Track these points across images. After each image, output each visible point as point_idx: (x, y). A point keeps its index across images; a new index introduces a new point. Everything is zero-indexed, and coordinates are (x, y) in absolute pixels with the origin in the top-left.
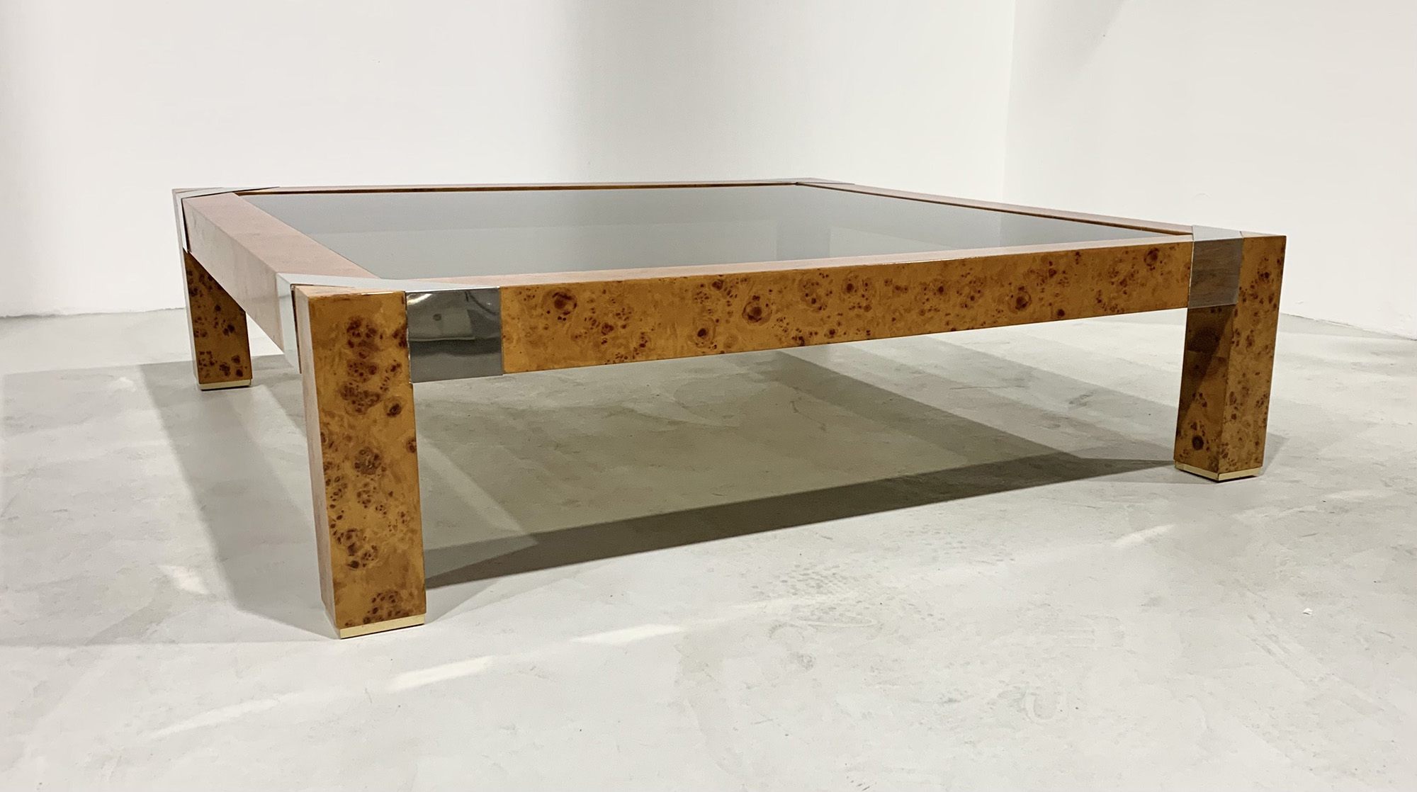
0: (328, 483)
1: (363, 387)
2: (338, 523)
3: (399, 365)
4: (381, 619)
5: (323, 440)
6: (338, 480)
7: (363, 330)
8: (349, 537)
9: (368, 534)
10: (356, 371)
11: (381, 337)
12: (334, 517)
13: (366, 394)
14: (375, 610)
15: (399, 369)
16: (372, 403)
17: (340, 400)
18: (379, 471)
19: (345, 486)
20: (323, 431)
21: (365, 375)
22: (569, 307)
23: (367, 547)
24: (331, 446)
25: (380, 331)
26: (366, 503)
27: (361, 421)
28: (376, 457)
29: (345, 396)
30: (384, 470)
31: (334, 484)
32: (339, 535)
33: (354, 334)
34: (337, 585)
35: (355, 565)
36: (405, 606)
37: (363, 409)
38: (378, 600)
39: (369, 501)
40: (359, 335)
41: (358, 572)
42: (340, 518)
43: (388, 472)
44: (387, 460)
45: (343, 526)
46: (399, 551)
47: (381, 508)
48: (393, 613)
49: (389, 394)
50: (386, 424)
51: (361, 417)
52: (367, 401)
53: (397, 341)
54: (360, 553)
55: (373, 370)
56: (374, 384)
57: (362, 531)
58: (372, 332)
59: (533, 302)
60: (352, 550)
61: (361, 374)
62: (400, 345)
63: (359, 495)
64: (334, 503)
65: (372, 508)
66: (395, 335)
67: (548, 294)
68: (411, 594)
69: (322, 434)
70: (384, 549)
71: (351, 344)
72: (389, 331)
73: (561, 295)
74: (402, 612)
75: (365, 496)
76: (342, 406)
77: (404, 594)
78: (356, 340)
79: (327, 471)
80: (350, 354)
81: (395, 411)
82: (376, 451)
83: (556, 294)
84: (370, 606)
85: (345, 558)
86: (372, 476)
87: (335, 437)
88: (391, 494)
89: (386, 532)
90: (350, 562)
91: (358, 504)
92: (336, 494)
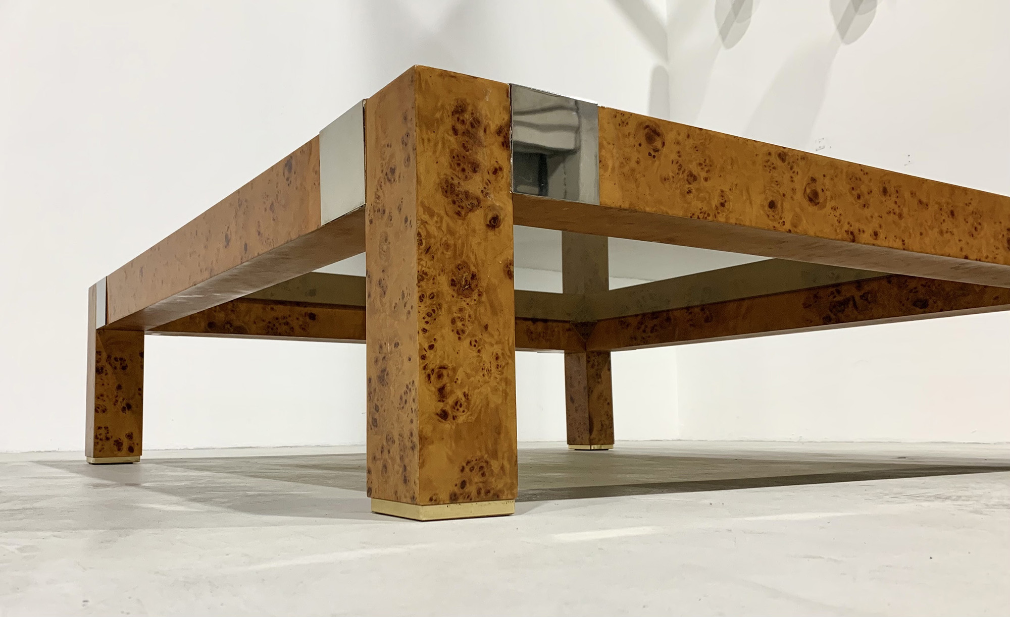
0: (421, 298)
1: (464, 186)
2: (429, 354)
3: (501, 168)
4: (469, 499)
5: (420, 243)
6: (432, 297)
7: (467, 116)
8: (440, 376)
9: (460, 375)
10: (459, 165)
11: (485, 131)
12: (426, 346)
13: (467, 194)
15: (500, 173)
16: (472, 209)
17: (439, 196)
18: (475, 296)
19: (440, 307)
20: (420, 230)
21: (467, 171)
22: (658, 144)
23: (459, 394)
24: (428, 250)
25: (484, 122)
27: (460, 228)
28: (473, 277)
29: (445, 193)
30: (480, 295)
31: (427, 301)
32: (429, 371)
33: (458, 119)
34: (423, 440)
35: (444, 415)
36: (494, 485)
37: (463, 213)
38: (467, 469)
39: (463, 332)
40: (463, 122)
41: (447, 426)
42: (431, 348)
43: (484, 298)
44: (484, 284)
45: (434, 360)
46: (492, 405)
47: (474, 344)
48: (483, 493)
49: (489, 202)
50: (485, 240)
51: (460, 222)
52: (467, 204)
53: (501, 139)
54: (451, 401)
55: (475, 168)
56: (475, 185)
57: (455, 370)
58: (476, 122)
59: (627, 130)
60: (442, 393)
61: (463, 170)
62: (503, 145)
63: (453, 322)
64: (427, 327)
65: (466, 342)
66: (499, 132)
67: (640, 124)
68: (502, 468)
69: (419, 234)
70: (476, 399)
71: (455, 131)
72: (493, 127)
73: (651, 129)
74: (492, 492)
75: (459, 325)
76: (441, 203)
77: (495, 465)
78: (459, 127)
79: (422, 283)
80: (453, 142)
81: (494, 223)
82: (473, 269)
83: (647, 127)
84: (458, 477)
85: (435, 406)
86: (468, 300)
87: (433, 241)
88: (486, 327)
89: (479, 377)
90: (439, 411)
91: (452, 334)
92: (429, 315)
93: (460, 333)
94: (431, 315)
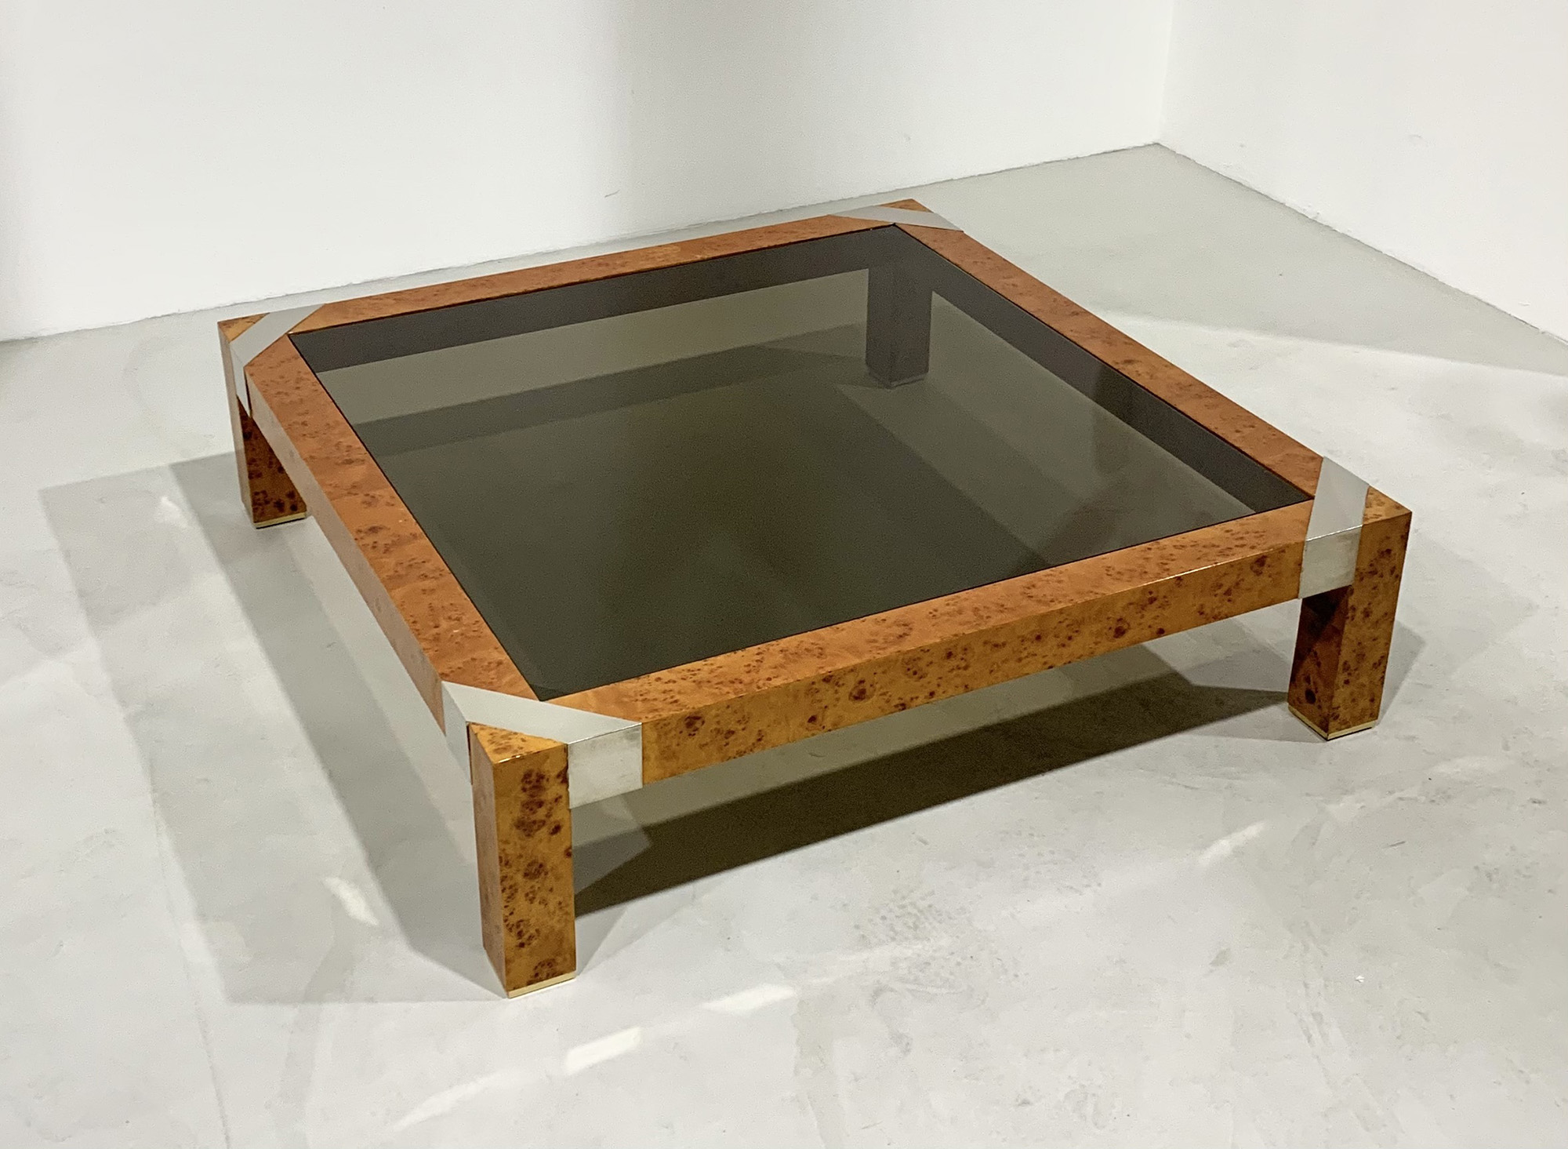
0: (503, 891)
1: (533, 818)
2: (510, 917)
3: (560, 797)
4: (541, 980)
5: (501, 861)
6: (511, 887)
7: (534, 777)
8: (518, 926)
9: (533, 921)
10: (527, 808)
11: (548, 780)
12: (507, 914)
13: (534, 822)
14: (537, 975)
15: (560, 800)
16: (539, 828)
17: (515, 831)
18: (543, 874)
19: (516, 890)
21: (534, 809)
22: (698, 724)
23: (532, 931)
24: (507, 863)
25: (547, 775)
26: (532, 900)
27: (531, 842)
28: (541, 866)
29: (518, 827)
30: (546, 874)
31: (508, 891)
32: (509, 927)
33: (526, 782)
34: (507, 962)
35: (522, 945)
36: (558, 968)
37: (532, 833)
38: (539, 967)
39: (534, 898)
40: (530, 782)
41: (524, 950)
42: (511, 914)
43: (550, 874)
44: (548, 867)
45: (513, 920)
47: (544, 902)
48: (550, 975)
49: (552, 819)
50: (550, 840)
51: (530, 839)
52: (535, 827)
53: (560, 780)
54: (526, 936)
56: (541, 813)
57: (528, 920)
58: (541, 777)
59: (669, 726)
60: (520, 934)
61: (531, 810)
62: (562, 782)
63: (527, 895)
64: (507, 904)
65: (536, 902)
66: (558, 776)
67: (681, 719)
68: (565, 959)
69: (500, 858)
70: (544, 931)
71: (524, 790)
72: (554, 774)
73: (691, 718)
74: (557, 973)
75: (531, 895)
76: (515, 834)
77: (559, 959)
78: (528, 786)
79: (504, 883)
80: (524, 797)
81: (557, 829)
82: (540, 861)
84: (533, 974)
85: (514, 941)
86: (537, 880)
88: (552, 890)
89: (547, 918)
90: (518, 944)
91: (526, 903)
92: (509, 897)
94: (511, 897)
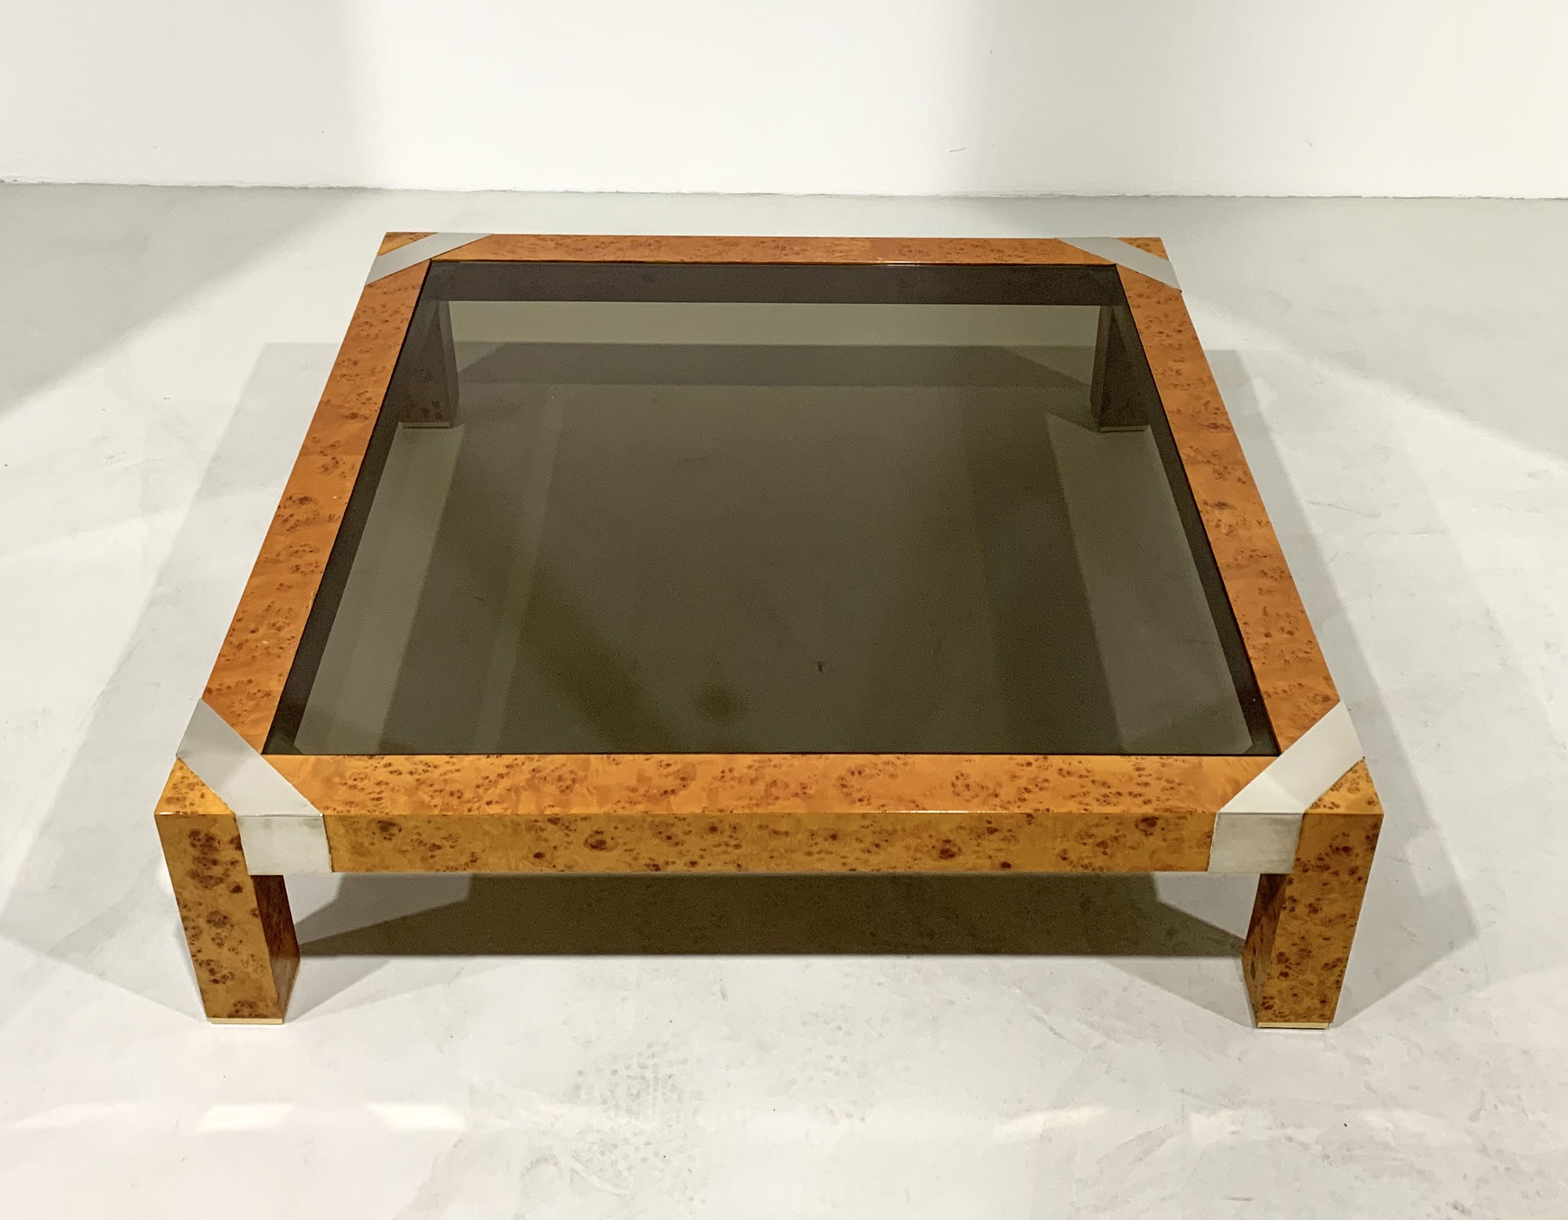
2: (199, 955)
3: (236, 861)
4: (243, 1017)
5: (179, 904)
6: (194, 929)
8: (209, 965)
9: (224, 964)
10: (200, 863)
11: (220, 843)
12: (195, 951)
14: (239, 1012)
15: (238, 864)
16: (217, 884)
17: (191, 881)
18: (228, 926)
19: (201, 933)
20: (178, 897)
23: (225, 972)
24: (185, 906)
25: (218, 838)
29: (192, 877)
30: (233, 926)
31: (192, 931)
32: (199, 962)
34: (203, 992)
35: (216, 982)
36: (262, 1012)
37: (209, 887)
38: (238, 1006)
39: (222, 944)
40: (199, 840)
41: (220, 987)
42: (199, 951)
43: (236, 928)
44: (234, 921)
45: (202, 957)
46: (252, 977)
47: (234, 950)
48: (253, 1015)
49: (230, 880)
50: (231, 898)
51: (208, 892)
53: (233, 846)
54: (219, 976)
55: (215, 862)
56: (217, 871)
57: (219, 962)
58: (211, 839)
59: (360, 826)
60: (212, 971)
61: (205, 865)
62: (236, 849)
63: (213, 939)
64: (193, 943)
65: (225, 949)
66: (232, 842)
67: (372, 822)
68: (267, 1005)
71: (193, 845)
72: (225, 839)
73: (384, 823)
74: (260, 1014)
75: (218, 941)
76: (190, 883)
77: (260, 1004)
78: (197, 844)
79: (185, 923)
80: (196, 853)
81: (237, 890)
82: (224, 914)
83: (380, 822)
84: (232, 1010)
85: (207, 977)
86: (223, 930)
87: (187, 902)
88: (241, 942)
90: (211, 980)
91: (214, 946)
93: (220, 945)
94: (196, 937)
